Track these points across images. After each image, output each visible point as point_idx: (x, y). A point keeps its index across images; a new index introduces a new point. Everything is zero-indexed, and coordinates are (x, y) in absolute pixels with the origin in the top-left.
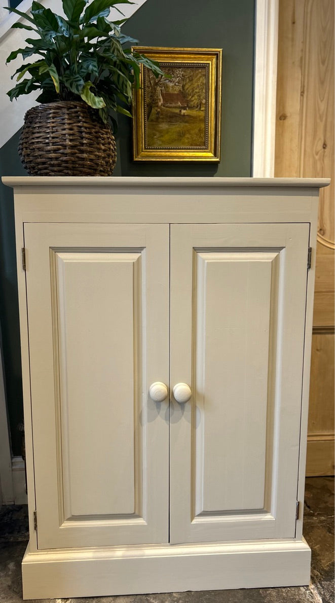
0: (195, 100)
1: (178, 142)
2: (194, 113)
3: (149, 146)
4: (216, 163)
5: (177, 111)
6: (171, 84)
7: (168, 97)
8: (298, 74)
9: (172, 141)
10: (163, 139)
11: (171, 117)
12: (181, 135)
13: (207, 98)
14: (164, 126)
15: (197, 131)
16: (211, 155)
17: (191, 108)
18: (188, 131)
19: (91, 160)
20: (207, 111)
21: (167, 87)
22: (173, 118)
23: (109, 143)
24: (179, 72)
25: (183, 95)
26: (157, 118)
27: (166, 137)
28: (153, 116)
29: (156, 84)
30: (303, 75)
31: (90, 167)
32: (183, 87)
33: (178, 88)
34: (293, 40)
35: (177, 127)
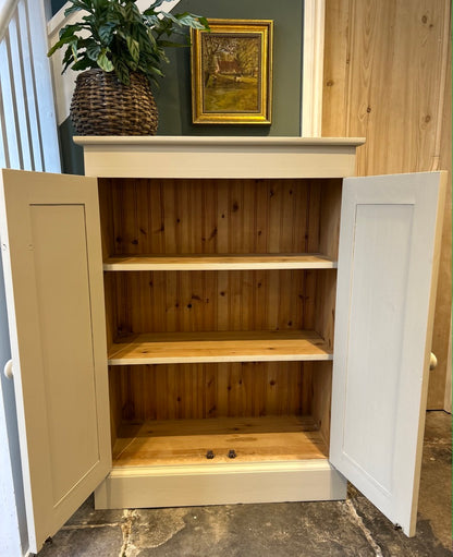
0: (249, 68)
1: (233, 106)
2: (247, 79)
3: (207, 110)
4: (268, 126)
5: (233, 78)
6: (227, 53)
7: (224, 65)
8: (344, 43)
9: (228, 105)
10: (220, 103)
11: (226, 83)
12: (236, 100)
13: (259, 66)
14: (220, 92)
15: (250, 96)
16: (263, 118)
17: (245, 75)
18: (243, 96)
19: (114, 121)
20: (259, 78)
21: (222, 56)
22: (228, 84)
23: (134, 104)
24: (234, 42)
25: (237, 63)
26: (214, 85)
27: (223, 102)
28: (210, 83)
29: (213, 53)
30: (349, 44)
31: (114, 127)
32: (238, 56)
33: (233, 57)
34: (339, 11)
35: (232, 93)
